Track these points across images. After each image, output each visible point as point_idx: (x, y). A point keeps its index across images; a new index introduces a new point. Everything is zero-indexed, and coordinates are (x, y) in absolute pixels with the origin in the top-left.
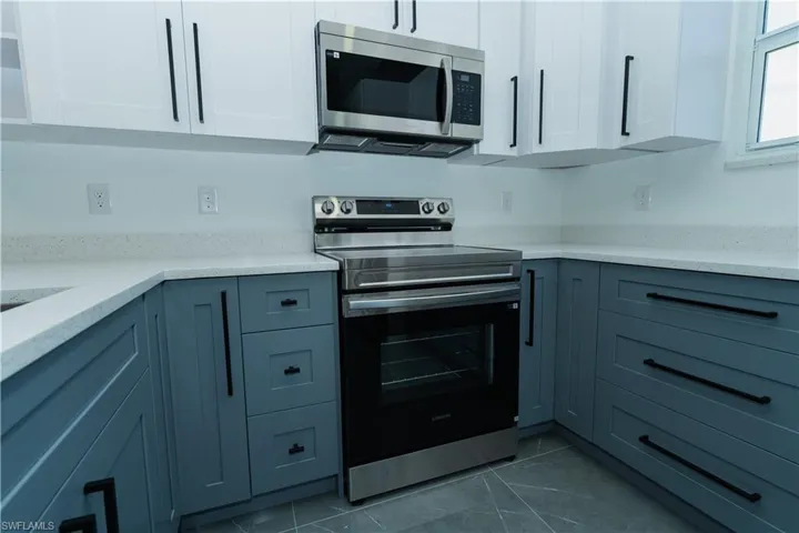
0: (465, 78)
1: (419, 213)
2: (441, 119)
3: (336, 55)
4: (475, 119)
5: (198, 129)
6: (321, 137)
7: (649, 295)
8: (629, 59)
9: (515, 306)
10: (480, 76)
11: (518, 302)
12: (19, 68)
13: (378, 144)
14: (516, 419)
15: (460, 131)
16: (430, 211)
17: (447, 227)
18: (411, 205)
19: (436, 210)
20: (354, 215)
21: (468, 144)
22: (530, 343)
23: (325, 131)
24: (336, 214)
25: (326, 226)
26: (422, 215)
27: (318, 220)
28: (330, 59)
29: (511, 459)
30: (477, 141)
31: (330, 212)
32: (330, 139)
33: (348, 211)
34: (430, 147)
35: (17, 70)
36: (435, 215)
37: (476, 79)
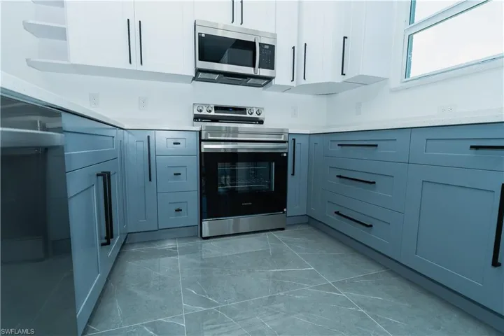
0: (267, 47)
1: (246, 114)
2: (254, 66)
3: (203, 35)
4: (272, 67)
5: (140, 68)
6: (196, 74)
7: (339, 145)
8: (345, 38)
9: (285, 155)
10: (274, 46)
11: (287, 153)
12: (66, 40)
13: (224, 78)
14: (285, 210)
15: (264, 72)
16: (252, 114)
17: (261, 122)
18: (242, 110)
19: (255, 113)
20: (213, 113)
21: (270, 79)
22: (293, 174)
23: (198, 71)
24: (205, 112)
25: (200, 118)
26: (248, 115)
27: (195, 115)
28: (200, 37)
29: (283, 229)
30: (274, 78)
31: (201, 111)
32: (201, 75)
33: (210, 111)
34: (251, 81)
35: (64, 41)
36: (254, 115)
37: (272, 48)
